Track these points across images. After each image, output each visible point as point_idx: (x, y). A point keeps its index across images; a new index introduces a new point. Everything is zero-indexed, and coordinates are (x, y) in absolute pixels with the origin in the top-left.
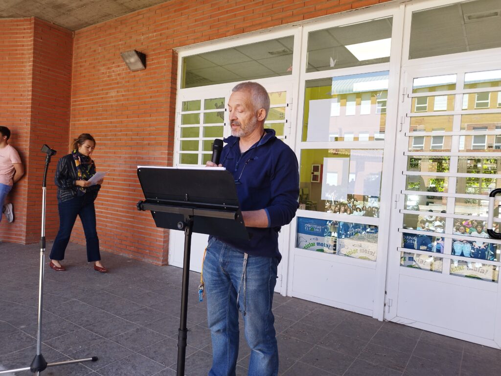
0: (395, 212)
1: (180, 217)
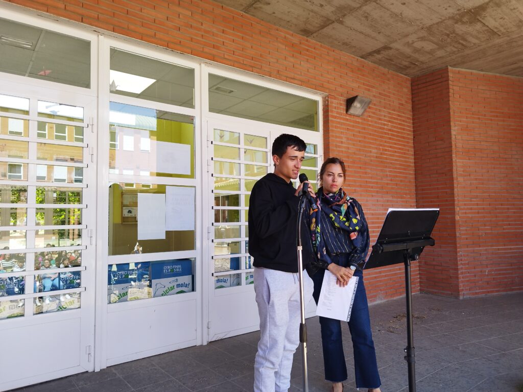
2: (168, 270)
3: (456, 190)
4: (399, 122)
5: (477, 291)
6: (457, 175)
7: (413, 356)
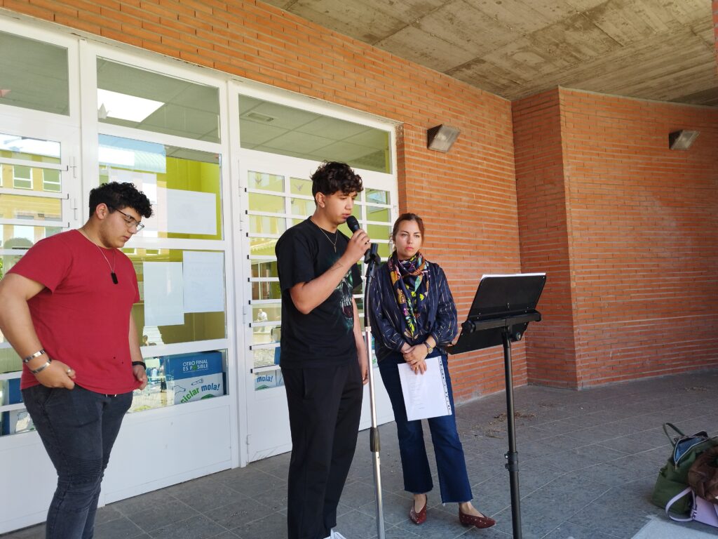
2: (189, 368)
3: (570, 248)
4: (497, 159)
5: (599, 379)
6: (572, 228)
7: (516, 462)
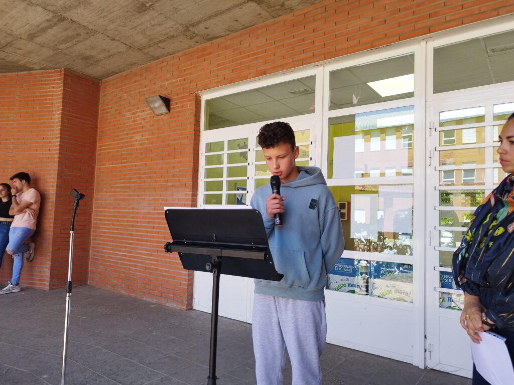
0: (430, 249)
1: (208, 258)
